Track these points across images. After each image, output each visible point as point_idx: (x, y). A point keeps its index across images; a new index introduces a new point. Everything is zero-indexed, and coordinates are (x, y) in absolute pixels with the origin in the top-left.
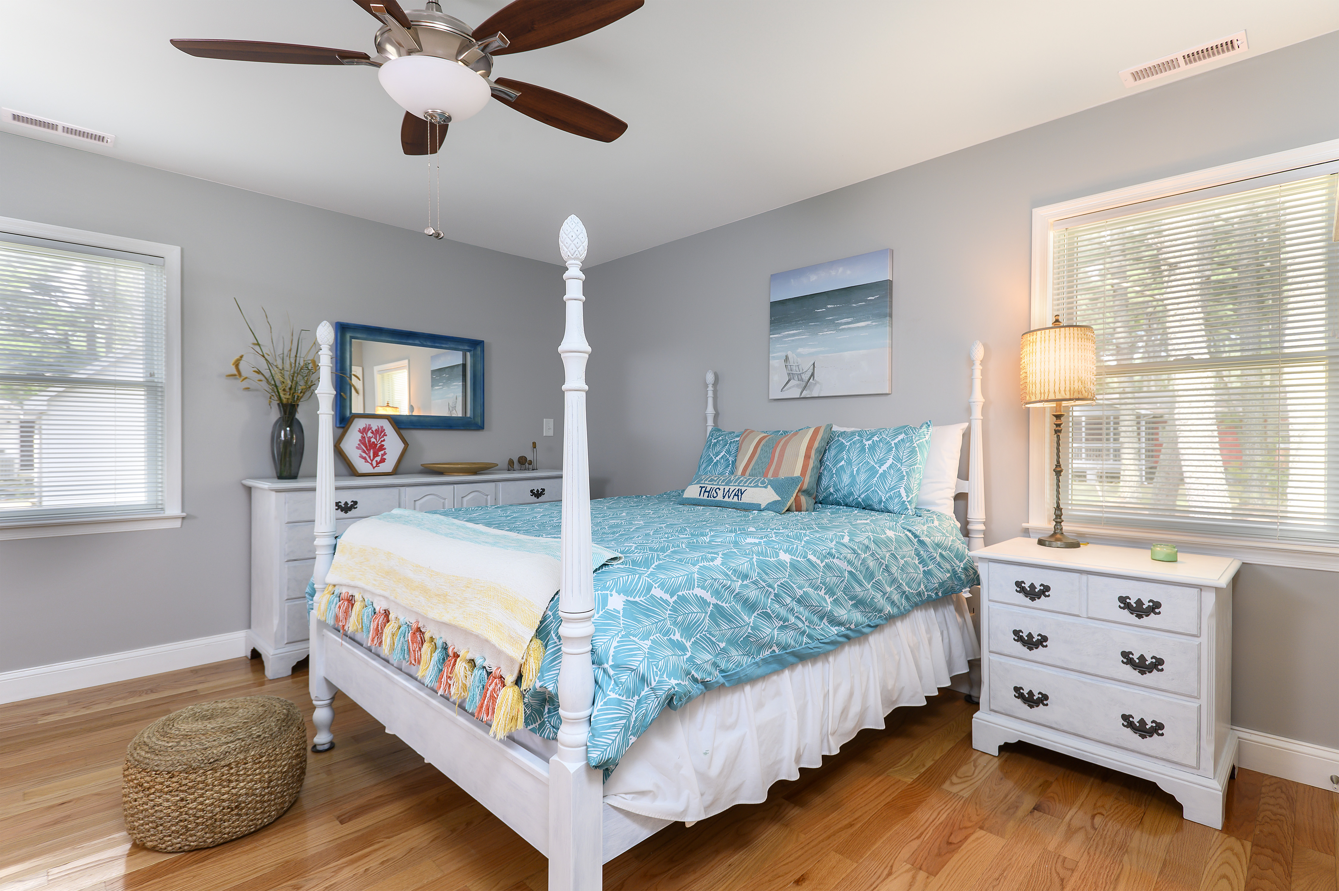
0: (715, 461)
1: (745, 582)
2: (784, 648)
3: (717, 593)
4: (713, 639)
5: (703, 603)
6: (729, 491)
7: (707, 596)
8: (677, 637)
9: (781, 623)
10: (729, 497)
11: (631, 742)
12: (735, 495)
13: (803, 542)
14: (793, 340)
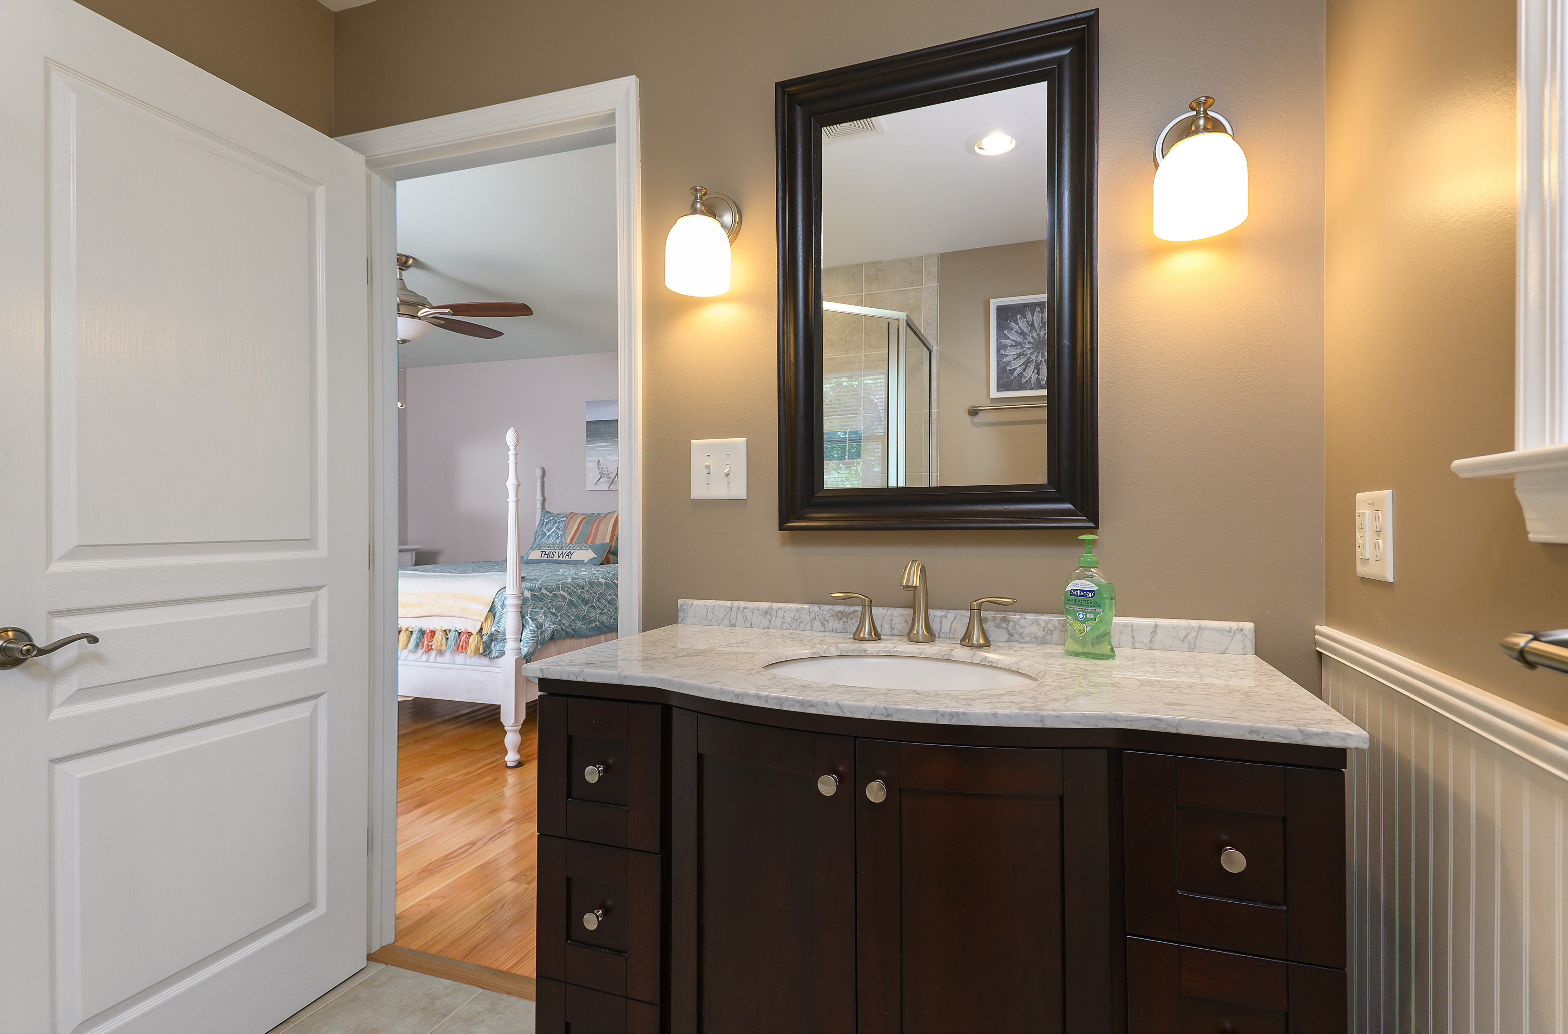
0: (548, 534)
1: (583, 591)
2: (602, 623)
3: (569, 594)
4: (569, 615)
5: (564, 598)
6: (562, 553)
7: (566, 595)
8: (554, 611)
9: (600, 611)
10: (562, 557)
11: (539, 648)
12: (567, 555)
13: (611, 575)
14: (603, 450)
